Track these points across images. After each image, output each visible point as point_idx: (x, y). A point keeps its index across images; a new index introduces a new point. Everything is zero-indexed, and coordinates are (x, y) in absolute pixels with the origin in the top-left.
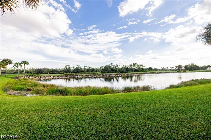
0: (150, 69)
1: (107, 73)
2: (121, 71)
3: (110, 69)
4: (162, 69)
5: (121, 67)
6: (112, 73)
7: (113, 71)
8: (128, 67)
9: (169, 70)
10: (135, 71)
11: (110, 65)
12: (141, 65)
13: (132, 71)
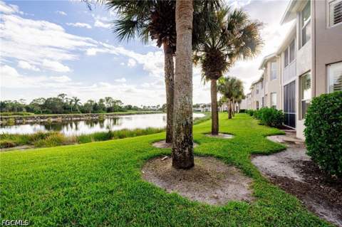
0: (129, 108)
1: (53, 113)
2: (84, 110)
3: (59, 106)
4: (142, 108)
5: (83, 102)
6: (64, 113)
7: (65, 108)
8: (96, 104)
9: (151, 110)
10: (109, 110)
11: (60, 98)
12: (118, 101)
13: (104, 109)
